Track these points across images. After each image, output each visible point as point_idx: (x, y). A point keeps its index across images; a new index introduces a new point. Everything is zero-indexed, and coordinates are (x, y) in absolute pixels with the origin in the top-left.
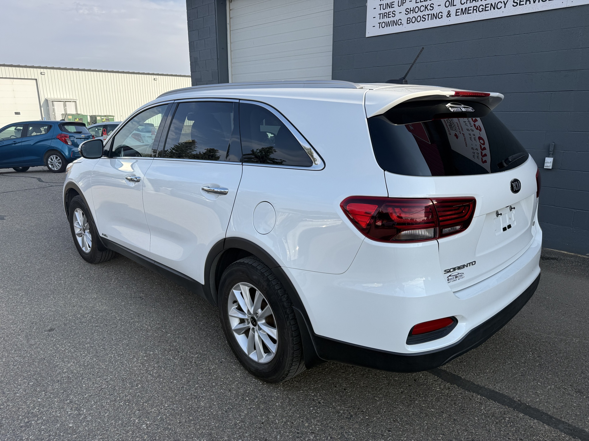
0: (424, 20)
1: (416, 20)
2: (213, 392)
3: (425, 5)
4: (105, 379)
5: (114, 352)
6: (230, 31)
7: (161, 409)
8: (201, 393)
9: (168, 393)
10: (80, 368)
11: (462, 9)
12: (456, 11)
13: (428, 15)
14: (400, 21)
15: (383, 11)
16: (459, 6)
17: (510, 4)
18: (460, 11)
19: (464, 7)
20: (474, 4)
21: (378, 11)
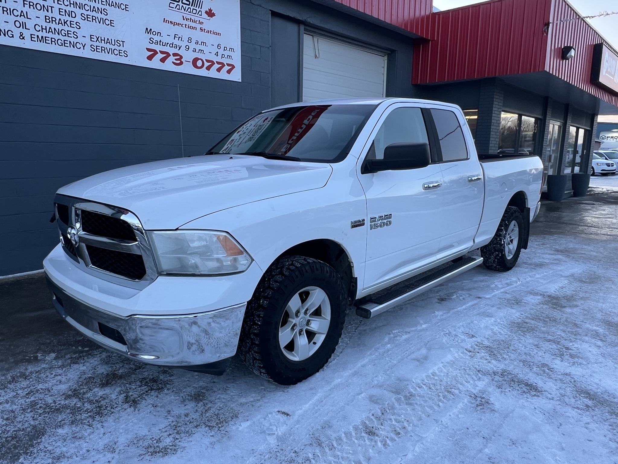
11: (38, 36)
12: (31, 36)
16: (33, 31)
17: (88, 47)
18: (36, 37)
19: (40, 34)
20: (50, 35)
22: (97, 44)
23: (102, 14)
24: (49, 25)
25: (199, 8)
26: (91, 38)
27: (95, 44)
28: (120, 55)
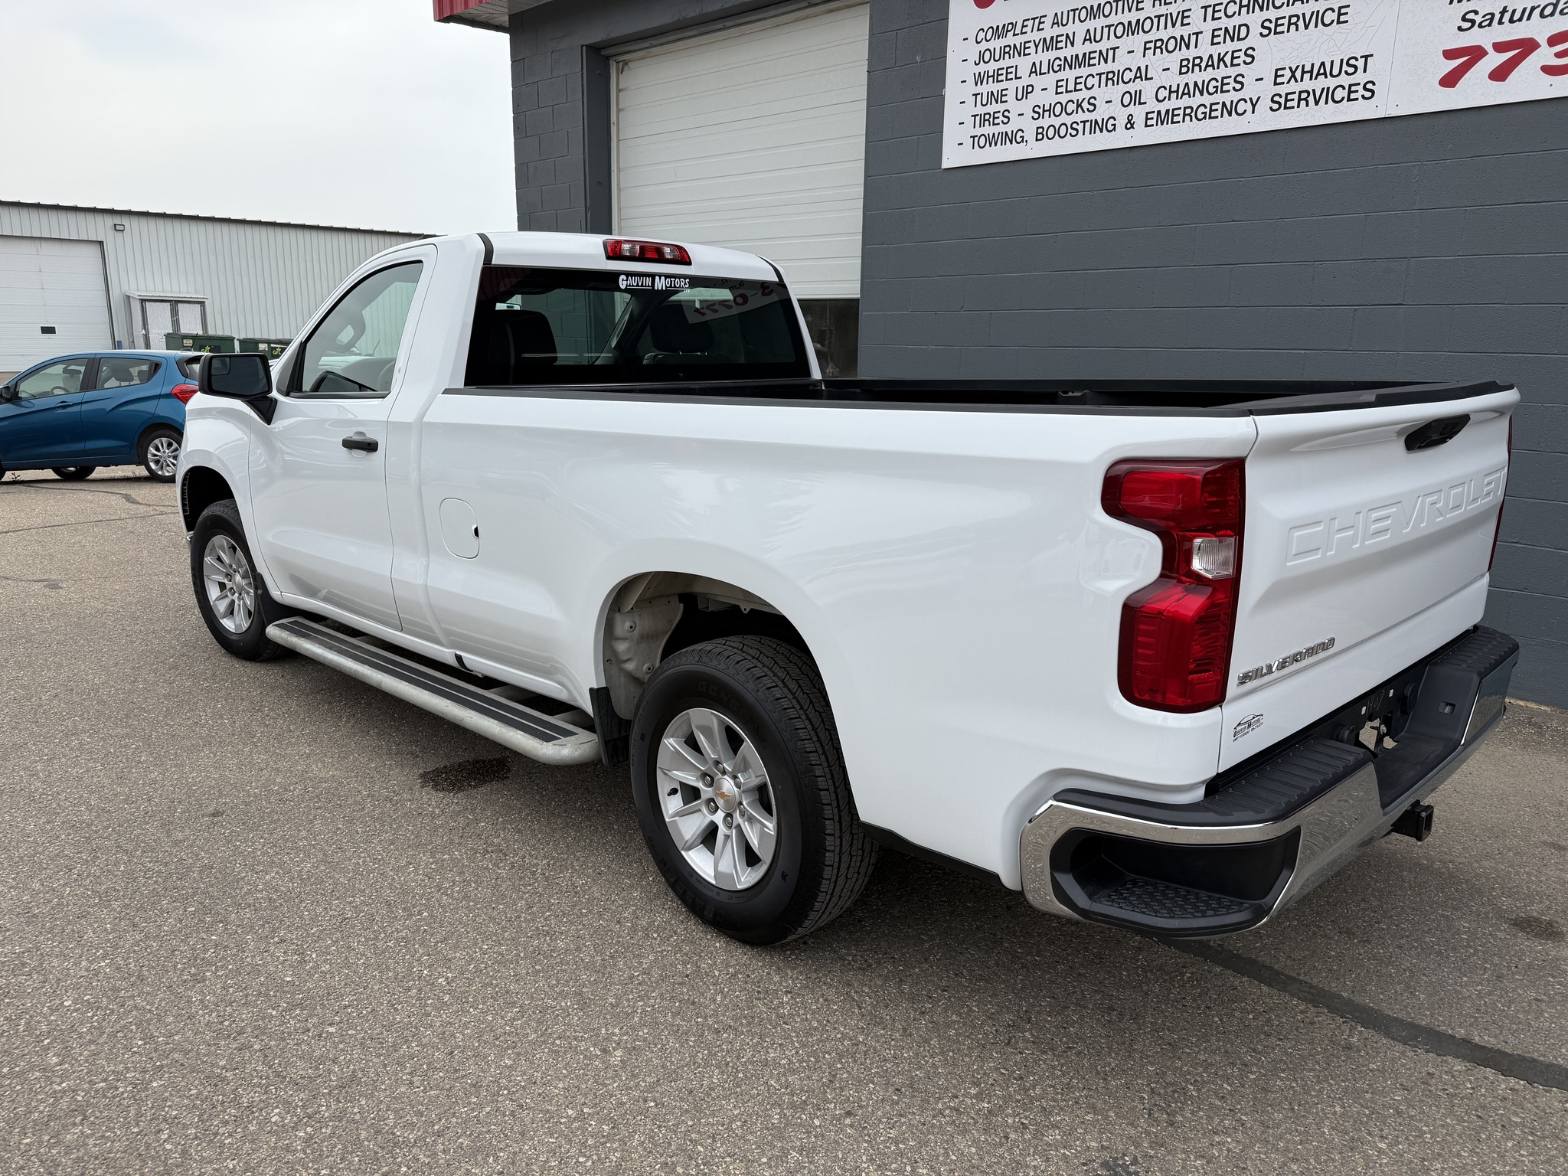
0: (1074, 132)
1: (1057, 132)
2: (584, 925)
3: (1078, 100)
4: (350, 903)
5: (362, 855)
6: (618, 141)
7: (476, 952)
8: (559, 926)
9: (487, 927)
10: (293, 883)
11: (1159, 112)
12: (1147, 116)
13: (1084, 122)
14: (1020, 134)
15: (981, 110)
16: (1153, 105)
18: (1155, 115)
19: (1163, 107)
20: (1186, 101)
21: (970, 109)
26: (1276, 76)
27: (1283, 90)
28: (1349, 100)
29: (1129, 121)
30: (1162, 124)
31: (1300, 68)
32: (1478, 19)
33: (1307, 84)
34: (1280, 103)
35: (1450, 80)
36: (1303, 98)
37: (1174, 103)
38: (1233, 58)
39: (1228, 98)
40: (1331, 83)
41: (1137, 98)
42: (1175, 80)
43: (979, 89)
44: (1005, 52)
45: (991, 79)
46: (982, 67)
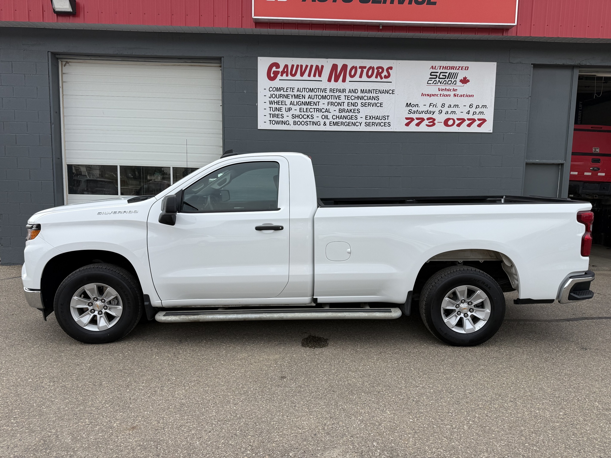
0: (307, 124)
1: (301, 123)
3: (307, 115)
6: (63, 95)
12: (330, 123)
13: (310, 122)
14: (287, 122)
15: (272, 112)
16: (331, 120)
17: (363, 124)
18: (332, 123)
19: (335, 121)
20: (341, 120)
21: (268, 112)
22: (370, 121)
23: (375, 100)
24: (340, 114)
25: (454, 79)
26: (366, 117)
27: (368, 121)
28: (384, 126)
29: (325, 123)
30: (335, 125)
31: (372, 116)
32: (412, 112)
33: (374, 121)
34: (367, 124)
35: (407, 125)
36: (373, 124)
37: (337, 120)
38: (354, 111)
39: (354, 121)
40: (380, 121)
41: (326, 117)
42: (338, 114)
43: (271, 106)
44: (280, 96)
45: (276, 104)
46: (272, 99)
